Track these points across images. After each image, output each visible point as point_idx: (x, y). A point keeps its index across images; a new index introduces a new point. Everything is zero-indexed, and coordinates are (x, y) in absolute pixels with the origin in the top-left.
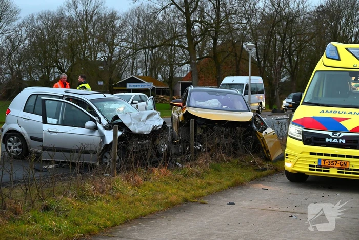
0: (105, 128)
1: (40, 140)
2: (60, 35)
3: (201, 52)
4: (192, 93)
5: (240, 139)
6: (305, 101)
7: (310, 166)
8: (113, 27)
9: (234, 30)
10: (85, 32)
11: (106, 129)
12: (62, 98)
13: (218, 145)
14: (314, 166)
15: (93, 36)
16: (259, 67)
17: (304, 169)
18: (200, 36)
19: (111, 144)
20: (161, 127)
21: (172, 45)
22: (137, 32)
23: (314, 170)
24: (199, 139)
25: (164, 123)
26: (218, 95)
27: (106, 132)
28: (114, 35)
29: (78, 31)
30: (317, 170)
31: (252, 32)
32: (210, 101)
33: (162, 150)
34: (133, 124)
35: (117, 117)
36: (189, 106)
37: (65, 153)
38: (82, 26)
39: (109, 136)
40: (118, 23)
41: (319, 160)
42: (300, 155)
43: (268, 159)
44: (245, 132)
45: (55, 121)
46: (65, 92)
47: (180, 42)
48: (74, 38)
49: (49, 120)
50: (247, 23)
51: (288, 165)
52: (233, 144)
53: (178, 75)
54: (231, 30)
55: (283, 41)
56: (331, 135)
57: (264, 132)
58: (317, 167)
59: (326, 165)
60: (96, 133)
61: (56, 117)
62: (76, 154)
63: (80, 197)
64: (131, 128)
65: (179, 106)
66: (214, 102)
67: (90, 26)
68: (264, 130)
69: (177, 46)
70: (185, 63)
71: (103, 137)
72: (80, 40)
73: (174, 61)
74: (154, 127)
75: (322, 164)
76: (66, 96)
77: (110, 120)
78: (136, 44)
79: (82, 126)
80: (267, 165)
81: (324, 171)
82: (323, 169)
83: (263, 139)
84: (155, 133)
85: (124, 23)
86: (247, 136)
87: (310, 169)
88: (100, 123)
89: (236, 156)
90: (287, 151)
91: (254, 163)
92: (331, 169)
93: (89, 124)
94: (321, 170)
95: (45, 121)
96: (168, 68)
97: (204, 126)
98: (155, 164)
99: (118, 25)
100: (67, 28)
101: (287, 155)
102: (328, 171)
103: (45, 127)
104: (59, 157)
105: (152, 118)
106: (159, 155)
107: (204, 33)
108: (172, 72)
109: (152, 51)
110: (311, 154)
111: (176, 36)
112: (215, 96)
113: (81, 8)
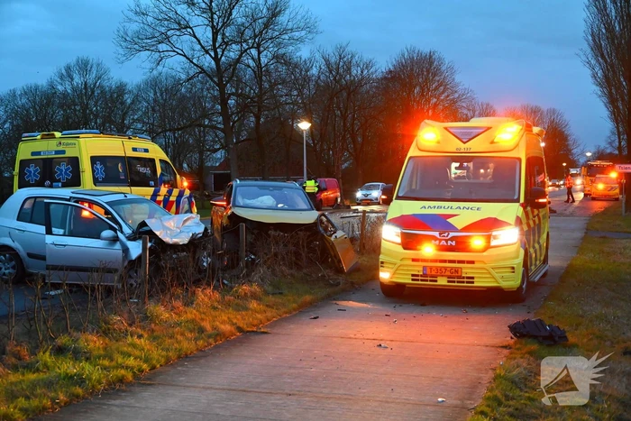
0: (130, 238)
1: (43, 258)
2: (52, 116)
3: (238, 134)
4: (238, 189)
5: (303, 247)
6: (400, 195)
7: (413, 275)
8: (123, 103)
9: (281, 104)
10: (84, 111)
11: (129, 240)
12: (69, 200)
13: (276, 255)
14: (417, 276)
15: (96, 116)
16: (315, 151)
17: (407, 280)
18: (237, 113)
19: (139, 258)
20: (201, 235)
21: (200, 125)
22: (153, 110)
23: (418, 280)
24: (252, 248)
25: (206, 229)
26: (272, 190)
27: (130, 244)
28: (125, 114)
29: (75, 110)
30: (422, 280)
31: (305, 106)
32: (260, 198)
33: (205, 264)
35: (143, 224)
36: (235, 206)
37: (80, 273)
38: (82, 103)
39: (135, 249)
40: (128, 99)
41: (424, 268)
42: (399, 262)
43: (339, 271)
44: (309, 236)
45: (61, 231)
46: (73, 193)
47: (210, 120)
48: (70, 120)
49: (55, 230)
50: (298, 96)
51: (385, 276)
52: (295, 253)
53: (209, 164)
54: (278, 105)
55: (344, 117)
56: (438, 236)
57: (334, 236)
58: (421, 276)
59: (433, 273)
60: (118, 246)
61: (62, 227)
62: (95, 274)
63: (103, 332)
65: (222, 206)
66: (267, 200)
67: (92, 103)
68: (334, 233)
69: (207, 126)
70: (219, 149)
71: (126, 250)
72: (79, 122)
73: (203, 146)
74: (193, 234)
75: (428, 272)
76: (74, 198)
77: (135, 227)
78: (153, 124)
79: (98, 237)
80: (341, 279)
81: (431, 281)
82: (429, 279)
83: (333, 245)
84: (195, 244)
85: (136, 99)
86: (312, 241)
87: (413, 280)
88: (122, 232)
89: (299, 268)
90: (382, 258)
91: (323, 276)
92: (439, 279)
93: (107, 233)
94: (427, 281)
95: (49, 232)
96: (197, 156)
97: (256, 231)
98: (197, 283)
99: (129, 101)
100: (61, 106)
101: (382, 263)
102: (436, 281)
103: (49, 239)
104: (73, 278)
106: (201, 270)
107: (243, 109)
108: (202, 161)
109: (174, 134)
110: (414, 260)
111: (205, 114)
112: (268, 191)
113: (77, 80)
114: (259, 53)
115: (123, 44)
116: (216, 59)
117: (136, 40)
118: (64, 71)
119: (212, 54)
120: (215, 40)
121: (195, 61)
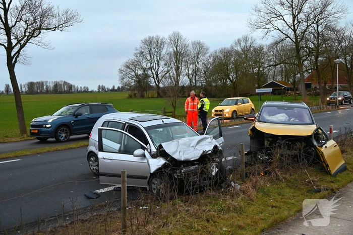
11: (153, 157)
20: (210, 152)
25: (215, 147)
26: (286, 110)
27: (151, 161)
32: (277, 116)
33: (213, 173)
34: (178, 152)
35: (161, 146)
46: (130, 119)
64: (176, 156)
65: (252, 120)
66: (282, 117)
68: (324, 144)
74: (204, 152)
76: (128, 123)
80: (322, 186)
83: (322, 154)
88: (151, 150)
91: (309, 182)
95: (101, 149)
105: (202, 143)
112: (283, 110)
113: (243, 44)
114: (318, 26)
115: (250, 26)
116: (295, 31)
117: (256, 24)
118: (237, 41)
119: (292, 28)
120: (294, 21)
121: (284, 32)
